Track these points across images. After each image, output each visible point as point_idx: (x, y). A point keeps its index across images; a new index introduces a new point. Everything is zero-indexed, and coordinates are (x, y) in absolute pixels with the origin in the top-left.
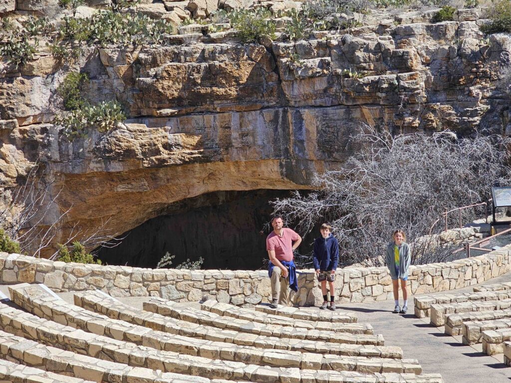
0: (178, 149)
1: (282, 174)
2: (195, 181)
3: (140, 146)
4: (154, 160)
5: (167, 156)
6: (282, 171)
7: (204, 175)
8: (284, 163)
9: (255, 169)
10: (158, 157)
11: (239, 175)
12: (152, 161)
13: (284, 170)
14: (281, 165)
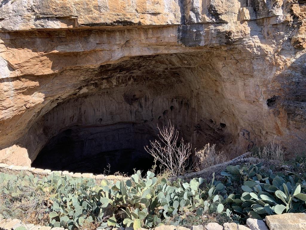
0: (106, 11)
1: (178, 38)
2: (116, 47)
3: (74, 5)
4: (88, 18)
5: (98, 16)
6: (179, 35)
7: (123, 43)
8: (181, 28)
9: (159, 35)
10: (91, 15)
11: (147, 42)
12: (86, 19)
13: (181, 34)
14: (179, 30)
